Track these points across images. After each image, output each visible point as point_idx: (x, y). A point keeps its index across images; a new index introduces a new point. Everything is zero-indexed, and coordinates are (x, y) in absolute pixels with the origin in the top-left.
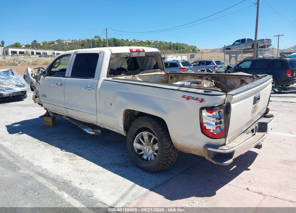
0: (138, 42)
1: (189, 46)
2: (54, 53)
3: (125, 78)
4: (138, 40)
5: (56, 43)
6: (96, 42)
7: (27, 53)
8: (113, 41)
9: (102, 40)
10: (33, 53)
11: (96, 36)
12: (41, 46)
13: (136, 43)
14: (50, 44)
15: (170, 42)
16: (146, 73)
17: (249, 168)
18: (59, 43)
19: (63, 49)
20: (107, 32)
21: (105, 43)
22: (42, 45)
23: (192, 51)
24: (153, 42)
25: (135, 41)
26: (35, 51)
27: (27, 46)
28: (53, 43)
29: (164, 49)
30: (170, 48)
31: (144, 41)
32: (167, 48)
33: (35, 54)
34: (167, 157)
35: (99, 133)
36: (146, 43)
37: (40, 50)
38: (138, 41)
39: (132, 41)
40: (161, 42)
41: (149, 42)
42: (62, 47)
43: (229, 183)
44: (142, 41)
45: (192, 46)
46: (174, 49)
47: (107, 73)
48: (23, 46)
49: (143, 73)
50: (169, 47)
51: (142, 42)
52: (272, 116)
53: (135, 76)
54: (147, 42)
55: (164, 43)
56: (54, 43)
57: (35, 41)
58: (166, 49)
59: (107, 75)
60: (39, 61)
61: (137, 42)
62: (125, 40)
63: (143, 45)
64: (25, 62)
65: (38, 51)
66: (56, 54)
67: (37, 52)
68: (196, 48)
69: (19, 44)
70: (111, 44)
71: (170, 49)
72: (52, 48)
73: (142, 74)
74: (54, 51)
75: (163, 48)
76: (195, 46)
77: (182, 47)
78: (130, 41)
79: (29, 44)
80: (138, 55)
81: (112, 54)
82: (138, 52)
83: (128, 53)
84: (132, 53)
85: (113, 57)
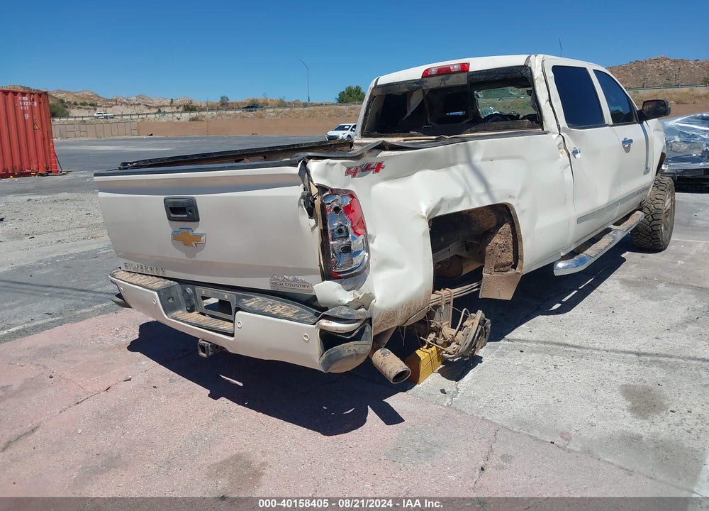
80: (444, 84)
81: (376, 86)
82: (446, 74)
83: (416, 81)
84: (425, 79)
85: (376, 93)
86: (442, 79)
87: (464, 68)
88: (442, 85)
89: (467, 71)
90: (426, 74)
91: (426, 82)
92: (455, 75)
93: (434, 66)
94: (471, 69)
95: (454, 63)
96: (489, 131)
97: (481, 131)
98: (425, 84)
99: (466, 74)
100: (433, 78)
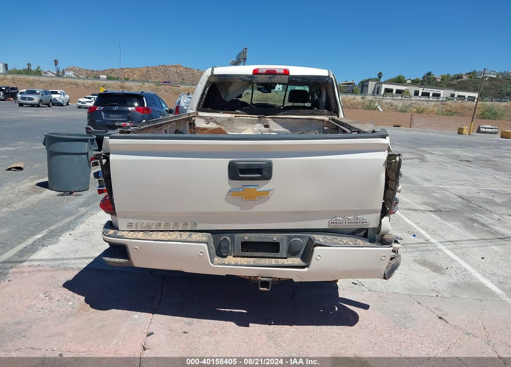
2: (453, 95)
3: (235, 116)
5: (465, 78)
7: (407, 92)
10: (416, 93)
12: (437, 82)
14: (453, 79)
18: (471, 78)
19: (475, 89)
22: (440, 80)
26: (421, 90)
27: (415, 82)
28: (459, 77)
33: (420, 94)
37: (429, 89)
42: (474, 85)
47: (199, 104)
48: (409, 82)
49: (286, 114)
53: (266, 116)
56: (461, 78)
57: (429, 74)
59: (197, 107)
60: (414, 105)
64: (392, 105)
65: (426, 90)
66: (456, 96)
67: (424, 91)
69: (404, 77)
72: (454, 87)
74: (453, 92)
79: (419, 78)
80: (271, 81)
81: (212, 75)
82: (272, 74)
83: (248, 76)
84: (256, 76)
85: (213, 80)
86: (269, 78)
87: (286, 72)
88: (269, 82)
89: (288, 74)
90: (256, 72)
91: (257, 77)
92: (279, 76)
93: (263, 67)
94: (291, 73)
95: (279, 68)
96: (298, 115)
97: (291, 114)
98: (255, 79)
99: (287, 76)
100: (262, 76)
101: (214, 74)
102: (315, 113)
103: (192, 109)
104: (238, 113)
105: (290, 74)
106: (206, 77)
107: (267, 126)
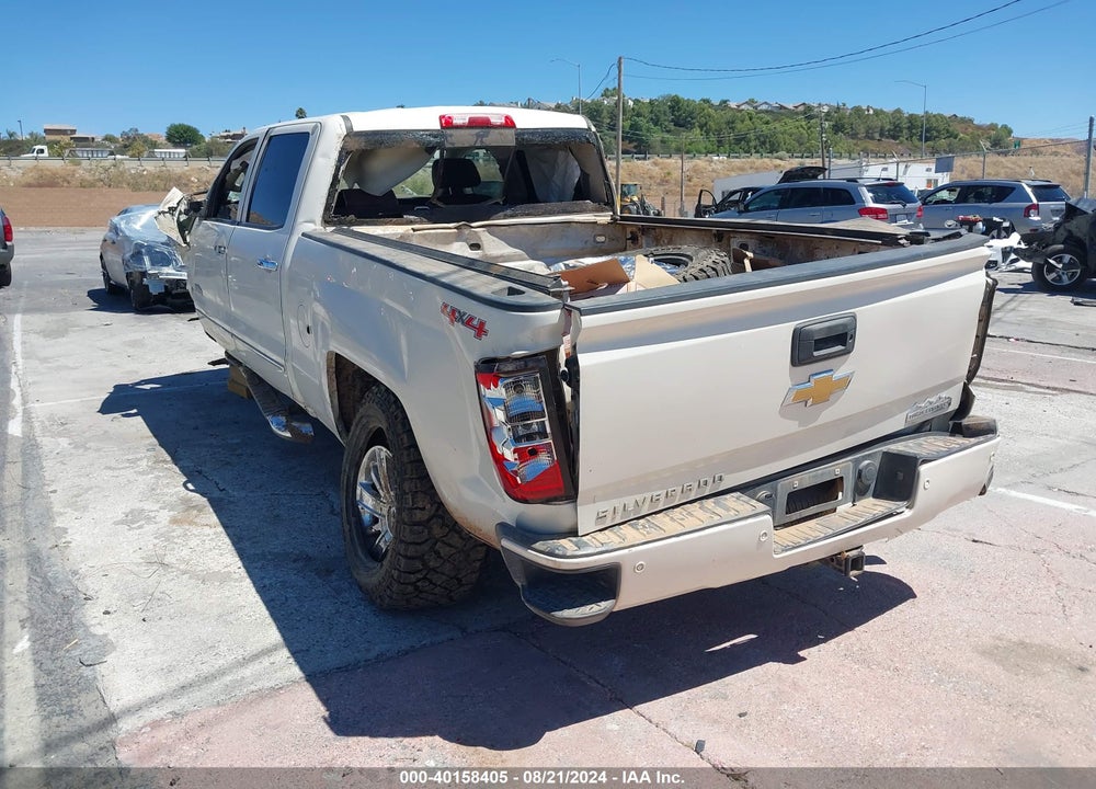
0: (767, 111)
1: (979, 127)
3: (414, 230)
4: (766, 103)
6: (605, 111)
8: (670, 107)
9: (631, 103)
11: (607, 89)
13: (757, 113)
15: (898, 111)
16: (528, 215)
17: (801, 653)
20: (620, 72)
21: (639, 115)
23: (988, 144)
24: (826, 109)
25: (756, 108)
29: (869, 136)
30: (894, 133)
31: (791, 107)
32: (882, 135)
34: (421, 558)
35: (305, 436)
36: (797, 114)
38: (764, 107)
39: (743, 107)
40: (857, 110)
41: (809, 108)
43: (641, 708)
44: (782, 107)
45: (993, 127)
46: (911, 137)
47: (327, 208)
49: (512, 216)
50: (889, 130)
51: (782, 111)
52: (987, 430)
53: (473, 225)
54: (801, 108)
55: (871, 112)
58: (877, 136)
59: (323, 218)
61: (762, 112)
62: (716, 102)
63: (786, 120)
68: (1010, 132)
70: (663, 118)
71: (895, 138)
73: (505, 217)
75: (867, 132)
76: (1005, 127)
77: (948, 131)
78: (733, 105)
80: (482, 142)
81: (351, 134)
82: (482, 127)
83: (432, 133)
84: (448, 132)
85: (355, 145)
86: (478, 135)
87: (509, 123)
88: (479, 144)
89: (514, 126)
90: (447, 123)
91: (451, 136)
92: (497, 131)
93: (461, 113)
95: (495, 114)
96: (536, 216)
98: (449, 138)
99: (513, 131)
100: (463, 132)
101: (355, 129)
102: (569, 209)
103: (312, 222)
104: (411, 223)
105: (518, 126)
106: (336, 140)
107: (476, 246)
